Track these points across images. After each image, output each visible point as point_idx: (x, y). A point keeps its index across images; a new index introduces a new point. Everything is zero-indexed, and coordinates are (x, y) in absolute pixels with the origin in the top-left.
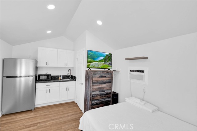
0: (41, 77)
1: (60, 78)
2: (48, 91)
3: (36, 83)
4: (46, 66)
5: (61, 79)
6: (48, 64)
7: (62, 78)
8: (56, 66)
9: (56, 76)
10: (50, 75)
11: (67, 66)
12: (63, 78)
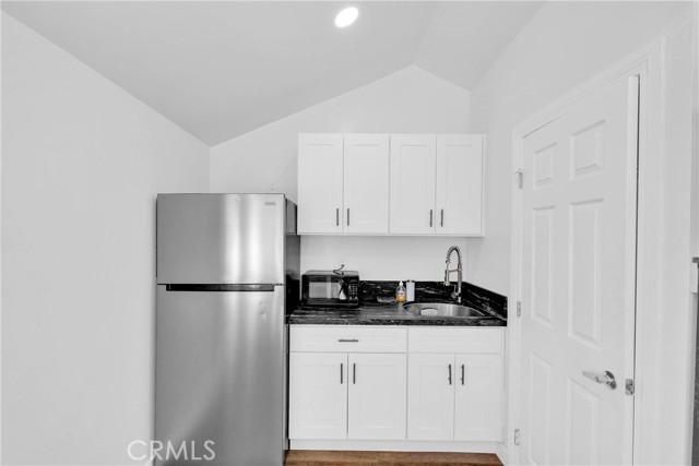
0: (315, 291)
1: (400, 296)
2: (348, 373)
3: (288, 321)
4: (333, 230)
5: (407, 305)
6: (344, 218)
7: (411, 297)
8: (383, 230)
9: (384, 284)
10: (357, 278)
11: (440, 231)
12: (417, 294)
